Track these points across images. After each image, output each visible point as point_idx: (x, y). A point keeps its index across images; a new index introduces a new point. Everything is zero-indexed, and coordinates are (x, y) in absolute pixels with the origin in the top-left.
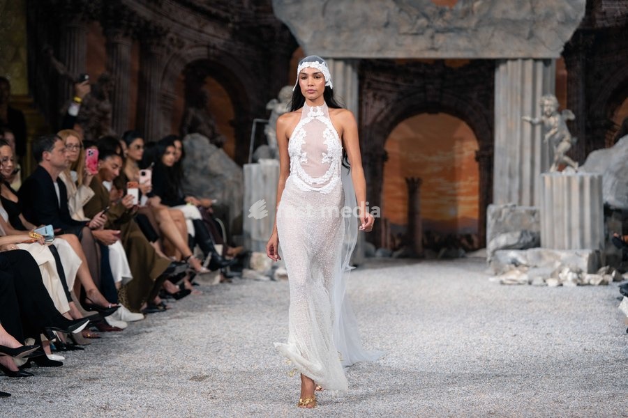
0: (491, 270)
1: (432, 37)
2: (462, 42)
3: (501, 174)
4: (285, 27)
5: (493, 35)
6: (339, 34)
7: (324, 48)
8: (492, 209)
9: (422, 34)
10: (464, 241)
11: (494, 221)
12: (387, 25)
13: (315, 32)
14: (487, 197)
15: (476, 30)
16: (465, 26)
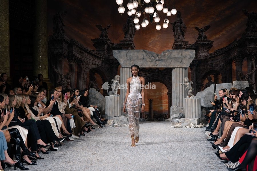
0: (171, 124)
1: (155, 62)
2: (163, 63)
3: (174, 98)
4: (116, 59)
5: (171, 61)
6: (130, 61)
7: (127, 65)
8: (172, 107)
9: (153, 61)
10: (164, 116)
11: (172, 111)
12: (143, 59)
13: (124, 61)
14: (170, 104)
15: (167, 60)
16: (164, 59)
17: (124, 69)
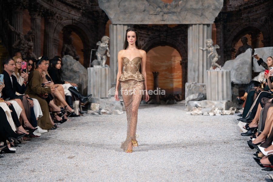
0: (187, 109)
1: (163, 16)
2: (174, 18)
3: (191, 70)
4: (103, 12)
6: (125, 15)
7: (119, 20)
8: (187, 84)
9: (158, 14)
10: (176, 97)
11: (188, 89)
12: (144, 11)
13: (115, 14)
14: (185, 79)
15: (180, 13)
16: (176, 11)
17: (115, 26)
